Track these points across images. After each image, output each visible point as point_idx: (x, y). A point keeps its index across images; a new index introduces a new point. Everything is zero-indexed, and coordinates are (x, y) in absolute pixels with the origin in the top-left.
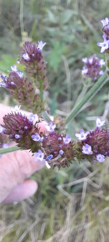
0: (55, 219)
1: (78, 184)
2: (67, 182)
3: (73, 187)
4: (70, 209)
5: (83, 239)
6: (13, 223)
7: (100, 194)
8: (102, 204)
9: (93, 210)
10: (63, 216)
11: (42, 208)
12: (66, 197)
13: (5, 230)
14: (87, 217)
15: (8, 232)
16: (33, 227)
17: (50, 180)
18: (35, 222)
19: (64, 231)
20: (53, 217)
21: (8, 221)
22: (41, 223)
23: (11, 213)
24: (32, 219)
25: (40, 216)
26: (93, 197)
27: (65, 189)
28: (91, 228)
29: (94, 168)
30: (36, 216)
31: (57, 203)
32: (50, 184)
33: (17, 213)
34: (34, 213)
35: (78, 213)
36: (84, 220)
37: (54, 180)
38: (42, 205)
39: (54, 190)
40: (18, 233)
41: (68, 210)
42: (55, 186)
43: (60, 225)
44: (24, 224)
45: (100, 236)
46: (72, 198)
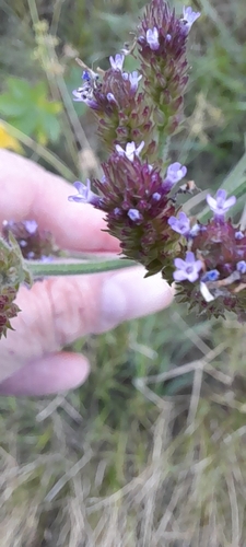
0: (128, 452)
1: (180, 377)
2: (154, 372)
3: (168, 382)
4: (161, 429)
5: (188, 493)
6: (33, 460)
7: (228, 397)
8: (231, 421)
9: (211, 433)
10: (146, 446)
11: (98, 429)
12: (152, 404)
13: (18, 475)
14: (198, 449)
15: (24, 478)
16: (78, 469)
17: (117, 367)
18: (84, 458)
19: (148, 477)
20: (122, 447)
21: (24, 456)
22: (95, 461)
23: (30, 439)
24: (76, 452)
25: (93, 445)
26: (214, 404)
27: (150, 386)
28: (207, 471)
29: (216, 340)
30: (85, 446)
31: (131, 419)
32: (116, 377)
33: (43, 439)
34: (81, 439)
35: (179, 439)
36: (191, 453)
37: (125, 367)
38: (99, 421)
39: (125, 389)
40: (45, 481)
41: (155, 433)
42: (128, 381)
43: (138, 466)
44: (58, 463)
45: (226, 488)
46: (165, 406)
